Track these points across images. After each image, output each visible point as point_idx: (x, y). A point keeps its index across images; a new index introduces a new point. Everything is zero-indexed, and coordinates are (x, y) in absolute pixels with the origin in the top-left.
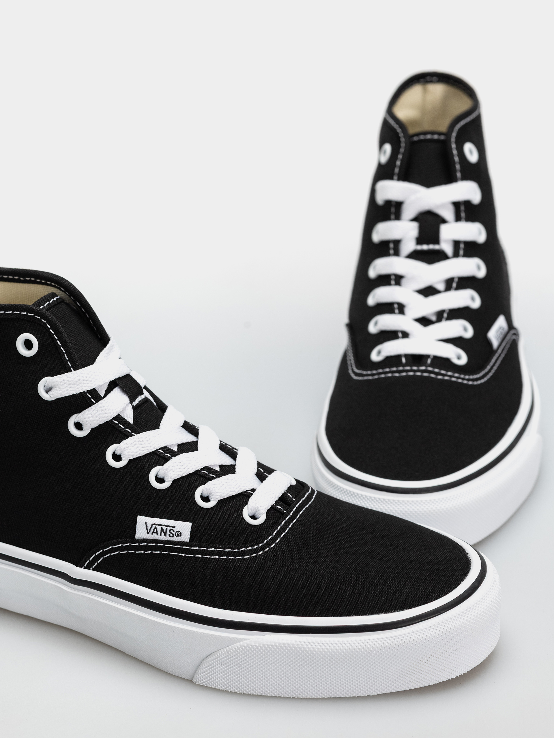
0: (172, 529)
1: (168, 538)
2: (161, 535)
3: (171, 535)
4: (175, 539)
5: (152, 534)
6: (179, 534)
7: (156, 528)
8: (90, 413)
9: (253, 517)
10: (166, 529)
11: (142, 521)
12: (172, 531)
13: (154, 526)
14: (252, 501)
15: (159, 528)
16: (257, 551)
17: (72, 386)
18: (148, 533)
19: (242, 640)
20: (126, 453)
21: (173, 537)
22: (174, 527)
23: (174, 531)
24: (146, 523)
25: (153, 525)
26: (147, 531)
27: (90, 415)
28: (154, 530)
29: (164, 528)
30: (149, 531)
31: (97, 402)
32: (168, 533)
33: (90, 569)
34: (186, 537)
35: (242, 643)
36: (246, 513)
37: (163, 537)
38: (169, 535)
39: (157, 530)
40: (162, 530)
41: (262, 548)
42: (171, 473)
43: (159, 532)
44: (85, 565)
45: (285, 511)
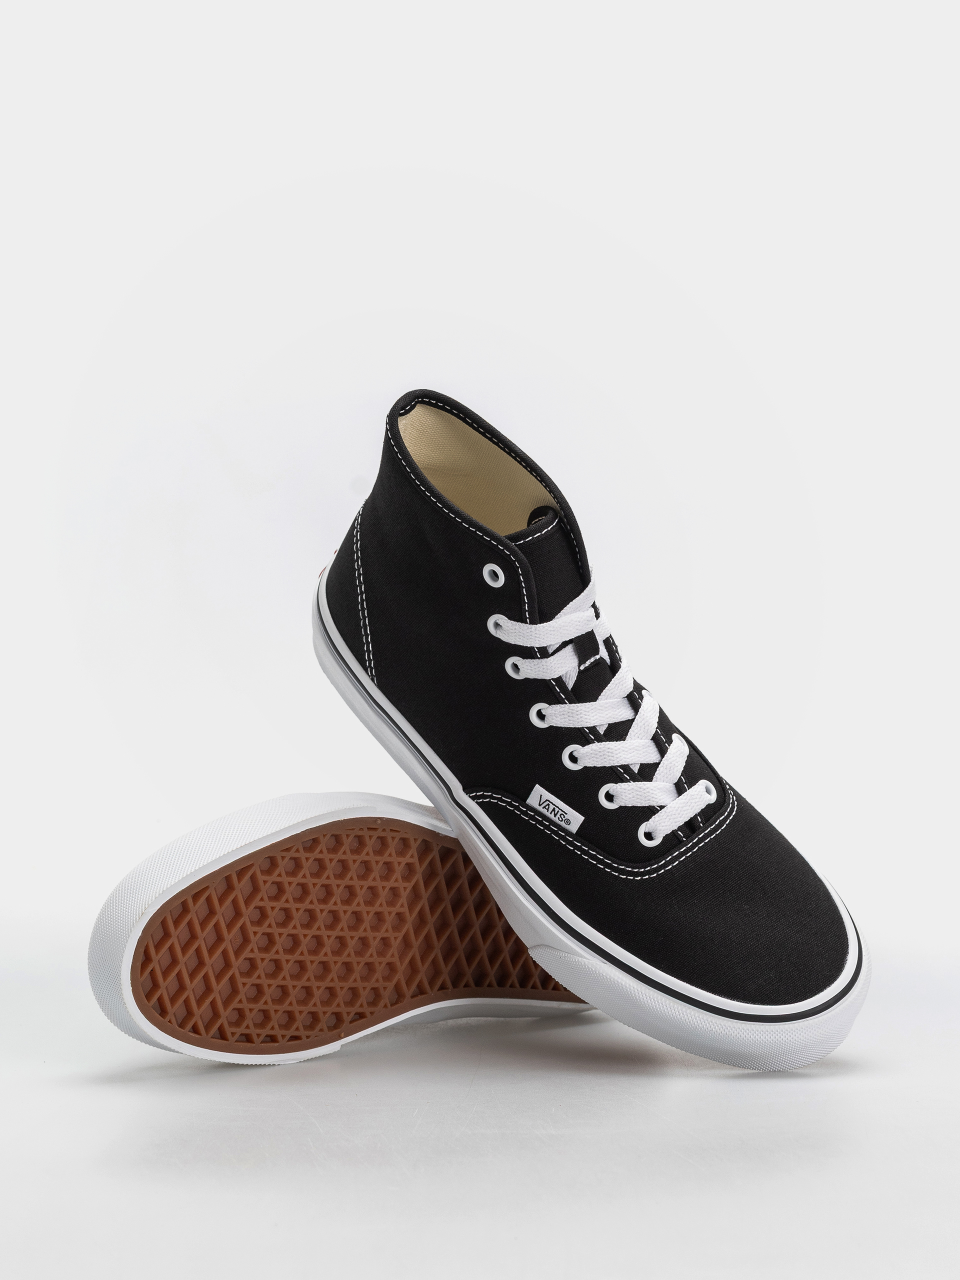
0: (563, 814)
1: (556, 819)
2: (551, 813)
3: (561, 819)
4: (563, 824)
5: (543, 808)
6: (568, 822)
7: (548, 805)
8: (530, 665)
9: (649, 836)
10: (558, 811)
11: (538, 790)
12: (562, 816)
13: (548, 802)
14: (655, 819)
15: (552, 807)
16: (637, 874)
17: (521, 637)
18: (540, 805)
19: (582, 956)
20: (550, 719)
21: (561, 821)
22: (566, 814)
23: (564, 817)
24: (541, 795)
25: (547, 800)
26: (540, 803)
27: (529, 668)
28: (546, 806)
29: (557, 809)
30: (541, 804)
31: (541, 658)
32: (558, 816)
33: (474, 801)
34: (574, 828)
35: (580, 959)
36: (643, 829)
37: (552, 816)
38: (559, 818)
39: (549, 807)
40: (554, 810)
41: (643, 874)
42: (585, 760)
43: (550, 810)
44: (471, 795)
45: (684, 839)
